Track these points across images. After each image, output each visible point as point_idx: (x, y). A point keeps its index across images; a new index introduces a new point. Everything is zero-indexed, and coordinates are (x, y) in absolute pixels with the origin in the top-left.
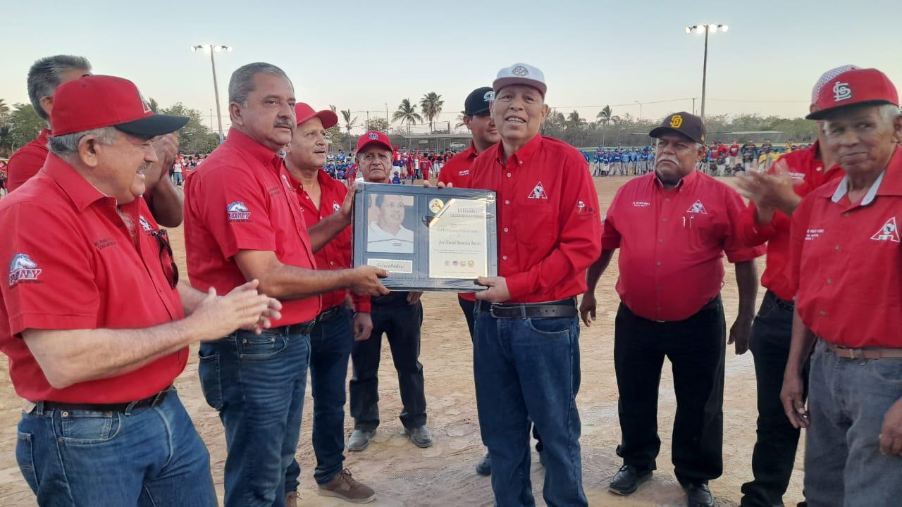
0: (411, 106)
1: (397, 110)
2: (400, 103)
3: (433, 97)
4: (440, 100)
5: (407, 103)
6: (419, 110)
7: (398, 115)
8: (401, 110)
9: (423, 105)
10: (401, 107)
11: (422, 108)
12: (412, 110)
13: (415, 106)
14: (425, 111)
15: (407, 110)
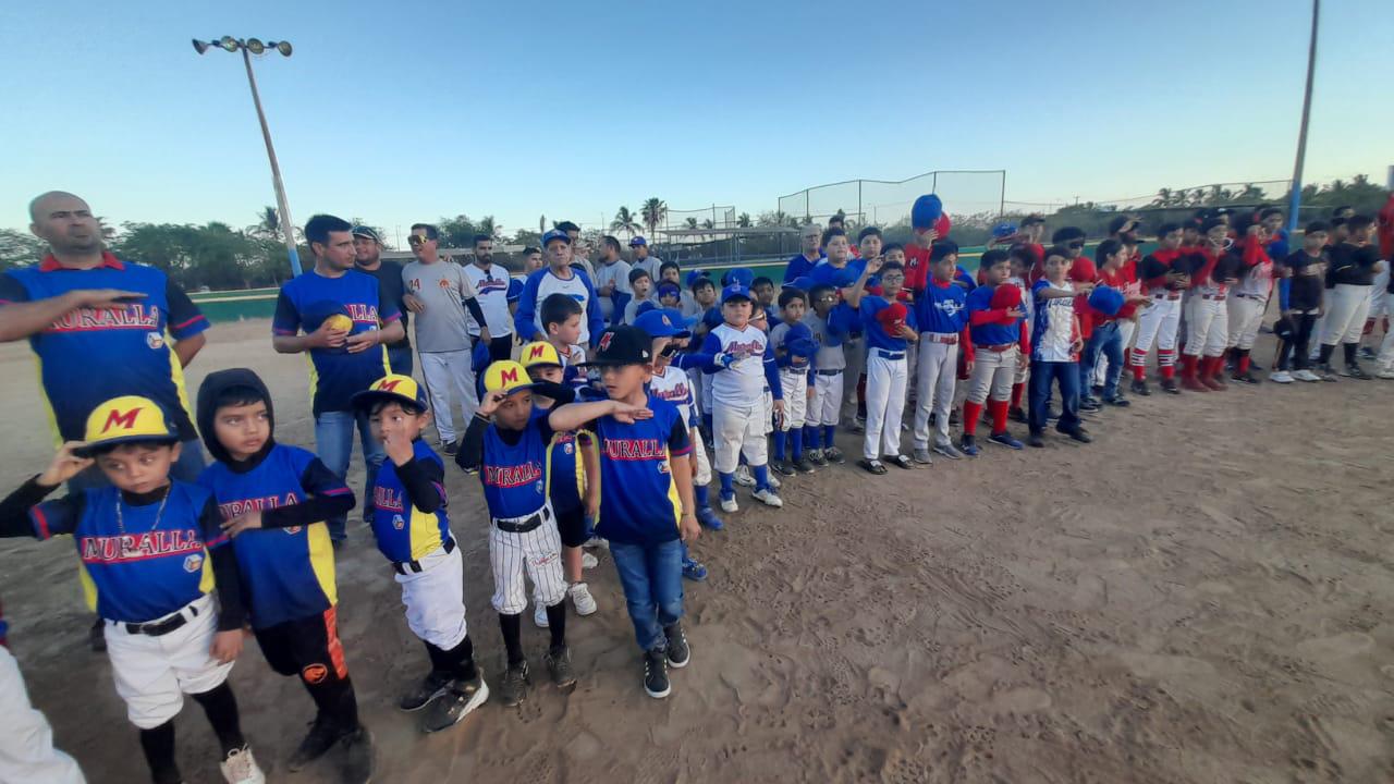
0: (630, 213)
1: (613, 220)
2: (618, 210)
3: (654, 203)
4: (663, 206)
5: (624, 211)
6: (639, 219)
7: (615, 226)
8: (618, 220)
9: (644, 213)
10: (618, 217)
11: (642, 217)
12: (631, 220)
13: (634, 214)
14: (646, 219)
15: (625, 218)
